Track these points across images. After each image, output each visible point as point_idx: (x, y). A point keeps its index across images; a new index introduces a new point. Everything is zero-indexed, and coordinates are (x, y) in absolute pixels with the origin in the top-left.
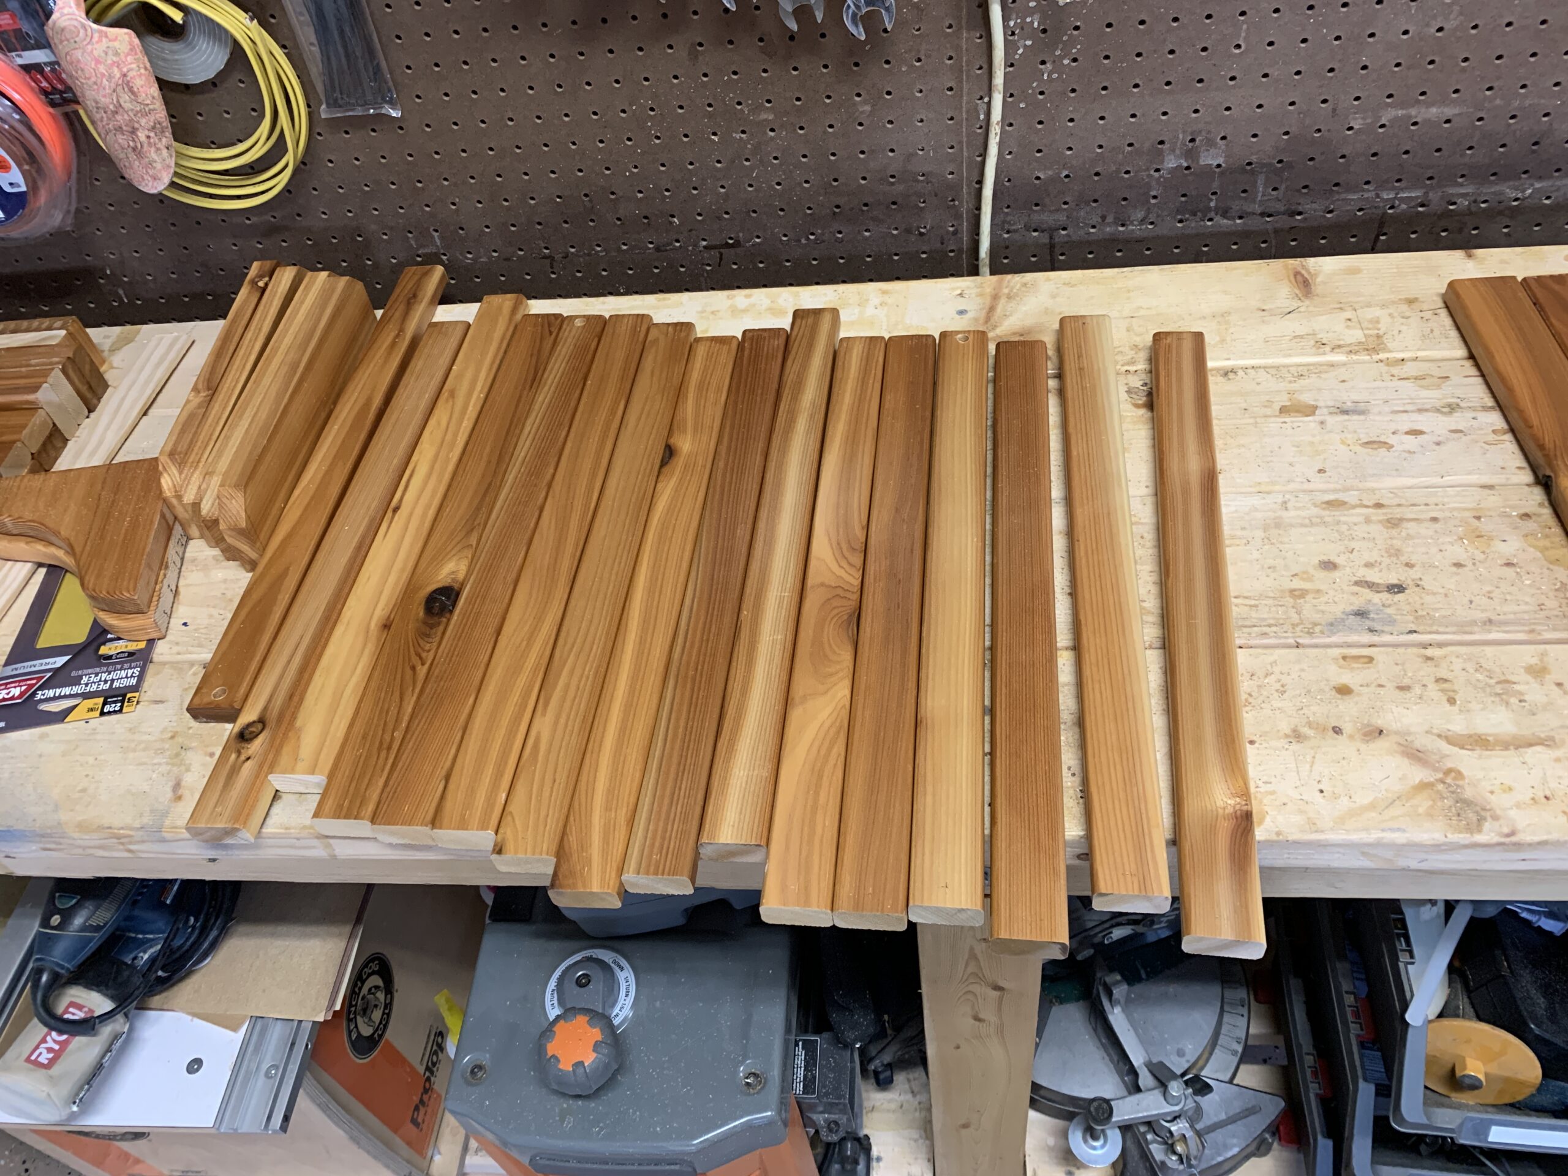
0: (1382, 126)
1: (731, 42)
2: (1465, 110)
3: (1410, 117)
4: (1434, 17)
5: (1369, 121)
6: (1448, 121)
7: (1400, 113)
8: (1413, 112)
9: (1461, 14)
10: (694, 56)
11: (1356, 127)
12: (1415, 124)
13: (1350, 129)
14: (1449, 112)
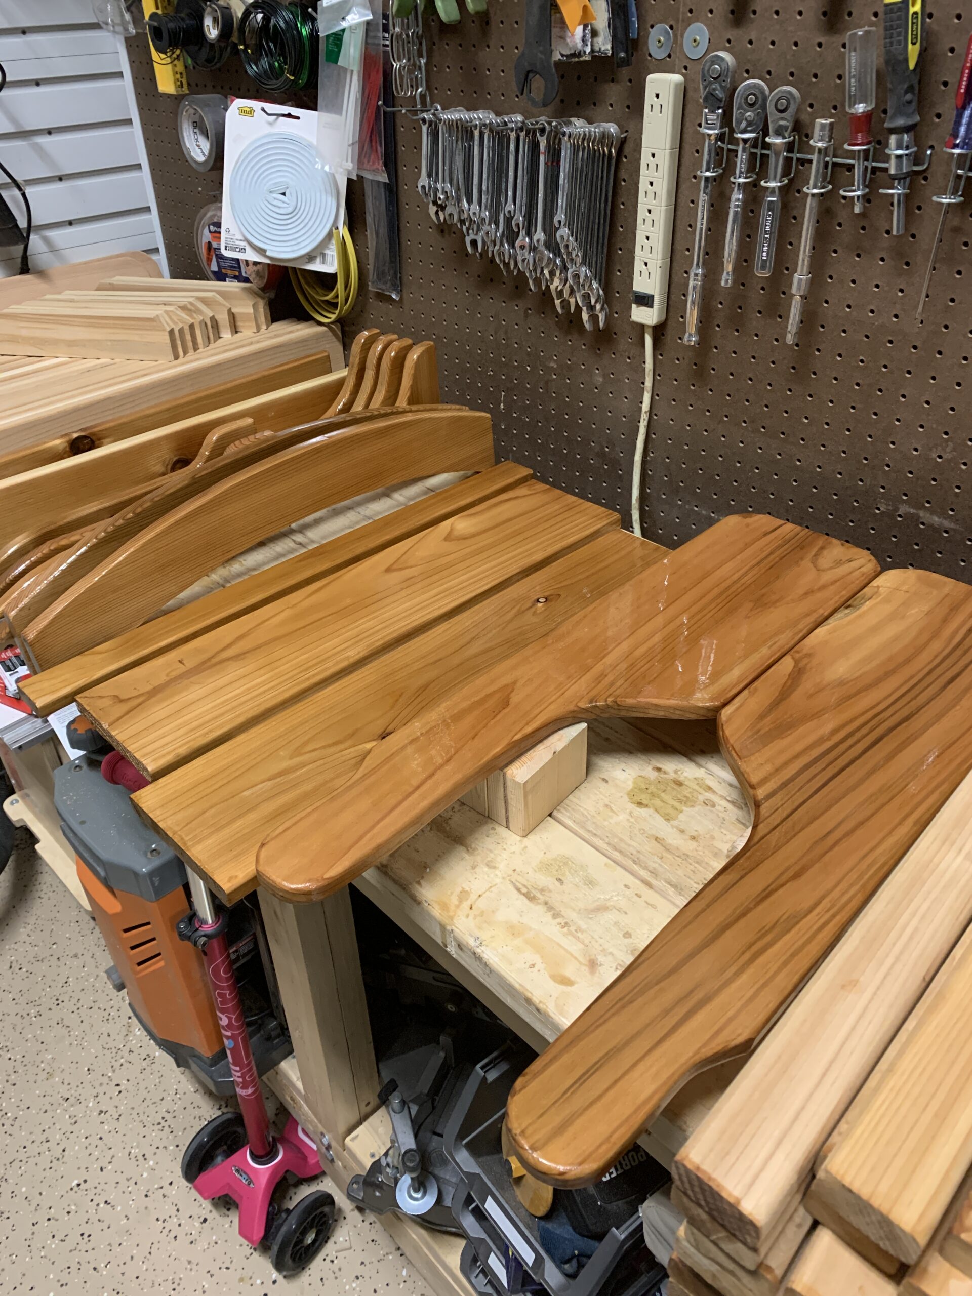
0: (900, 516)
1: (543, 313)
2: (958, 527)
3: (919, 517)
4: (936, 446)
5: (890, 508)
6: (946, 532)
7: (912, 511)
8: (922, 513)
9: (954, 450)
10: (526, 315)
11: (882, 509)
12: (923, 524)
13: (878, 509)
14: (947, 524)
